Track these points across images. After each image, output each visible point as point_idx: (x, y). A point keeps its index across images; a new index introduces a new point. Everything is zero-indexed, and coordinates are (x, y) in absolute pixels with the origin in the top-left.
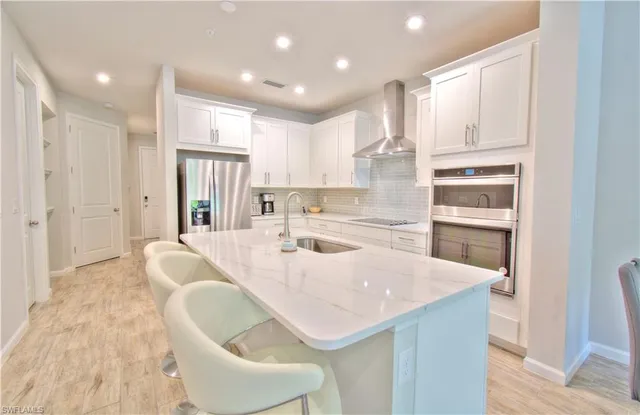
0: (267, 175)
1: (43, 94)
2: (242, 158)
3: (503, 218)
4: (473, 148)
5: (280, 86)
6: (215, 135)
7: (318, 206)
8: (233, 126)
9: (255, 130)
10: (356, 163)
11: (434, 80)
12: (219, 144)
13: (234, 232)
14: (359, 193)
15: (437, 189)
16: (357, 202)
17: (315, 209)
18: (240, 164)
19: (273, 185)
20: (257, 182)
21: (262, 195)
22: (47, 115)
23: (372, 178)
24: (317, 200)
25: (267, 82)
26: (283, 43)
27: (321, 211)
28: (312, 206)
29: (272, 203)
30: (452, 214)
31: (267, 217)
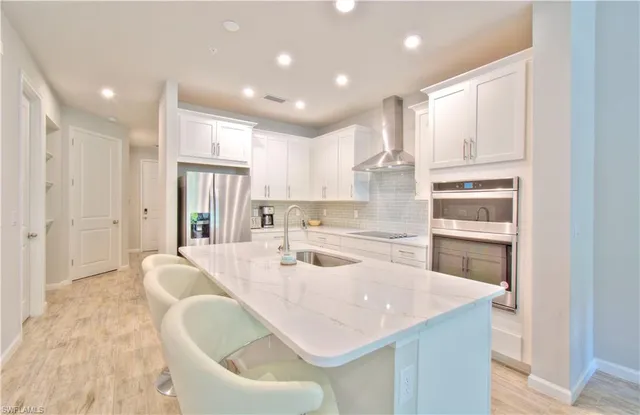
0: (267, 188)
1: (48, 108)
2: (243, 171)
3: (503, 231)
4: (471, 162)
5: (281, 101)
6: (216, 148)
7: (318, 219)
8: (234, 140)
9: (255, 143)
10: (356, 175)
11: (432, 96)
12: (220, 157)
13: (234, 246)
14: (360, 206)
15: (436, 202)
16: (356, 216)
17: (317, 222)
18: (240, 177)
19: (273, 198)
20: (257, 194)
21: (261, 208)
22: (51, 129)
23: (371, 190)
24: (316, 213)
25: (269, 98)
26: (284, 60)
27: (321, 224)
28: (312, 219)
29: (272, 216)
30: (452, 228)
31: (266, 230)
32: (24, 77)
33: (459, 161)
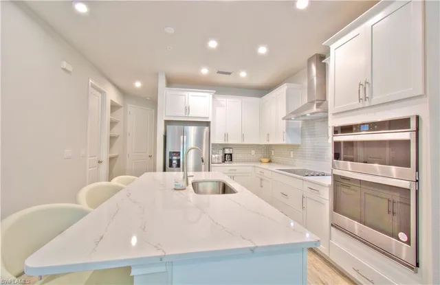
0: (226, 136)
2: (208, 124)
5: (229, 73)
6: (187, 109)
7: (269, 157)
8: (199, 103)
9: (215, 105)
10: (288, 124)
12: (191, 114)
14: (294, 147)
15: (337, 145)
16: (292, 156)
17: (267, 160)
18: (206, 129)
19: (230, 142)
20: (217, 139)
21: (224, 149)
23: (302, 135)
24: (267, 153)
25: (219, 72)
26: (213, 44)
27: (270, 162)
28: (264, 157)
29: (231, 155)
30: (348, 169)
31: (227, 164)
32: (90, 81)
33: (356, 104)
